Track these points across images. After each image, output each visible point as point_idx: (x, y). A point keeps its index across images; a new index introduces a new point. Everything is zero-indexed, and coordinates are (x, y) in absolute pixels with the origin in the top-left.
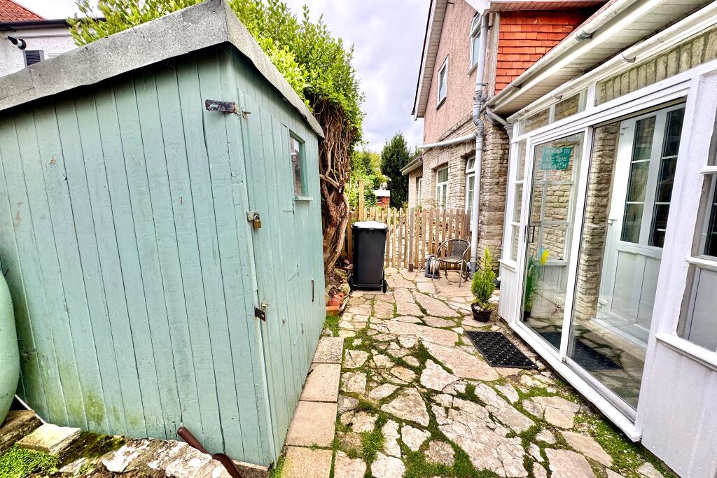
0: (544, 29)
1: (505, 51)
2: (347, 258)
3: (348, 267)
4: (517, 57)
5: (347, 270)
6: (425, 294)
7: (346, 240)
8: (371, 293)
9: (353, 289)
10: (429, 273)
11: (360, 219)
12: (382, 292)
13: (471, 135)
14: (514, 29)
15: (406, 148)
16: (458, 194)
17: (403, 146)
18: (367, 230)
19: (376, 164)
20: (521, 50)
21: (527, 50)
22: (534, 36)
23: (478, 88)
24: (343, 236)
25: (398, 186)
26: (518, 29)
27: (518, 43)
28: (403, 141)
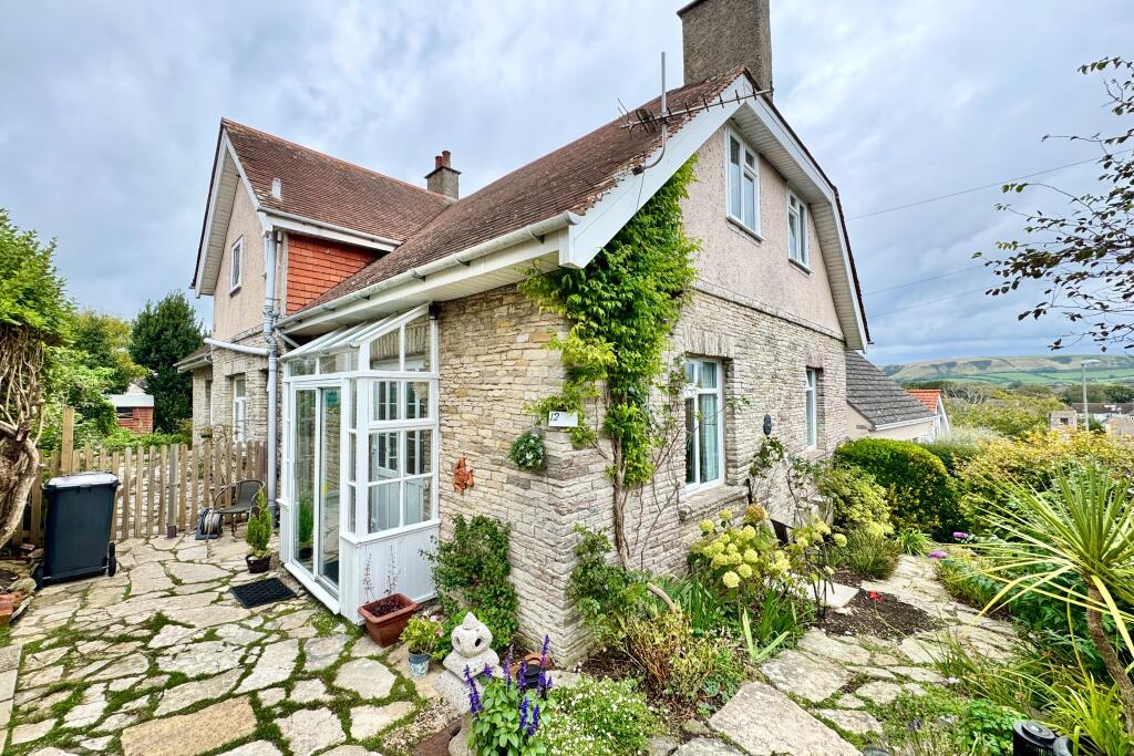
0: (338, 259)
1: (296, 272)
2: (26, 540)
3: (30, 555)
4: (310, 281)
5: (29, 560)
6: (188, 562)
7: (28, 510)
8: (84, 582)
9: (41, 585)
10: (202, 533)
11: (63, 469)
12: (107, 577)
13: (263, 351)
14: (304, 252)
15: (192, 320)
16: (257, 418)
17: (186, 316)
18: (78, 489)
19: (120, 339)
20: (316, 275)
21: (320, 276)
22: (328, 264)
23: (269, 303)
24: (22, 503)
25: (173, 387)
26: (310, 254)
27: (311, 268)
28: (186, 308)
